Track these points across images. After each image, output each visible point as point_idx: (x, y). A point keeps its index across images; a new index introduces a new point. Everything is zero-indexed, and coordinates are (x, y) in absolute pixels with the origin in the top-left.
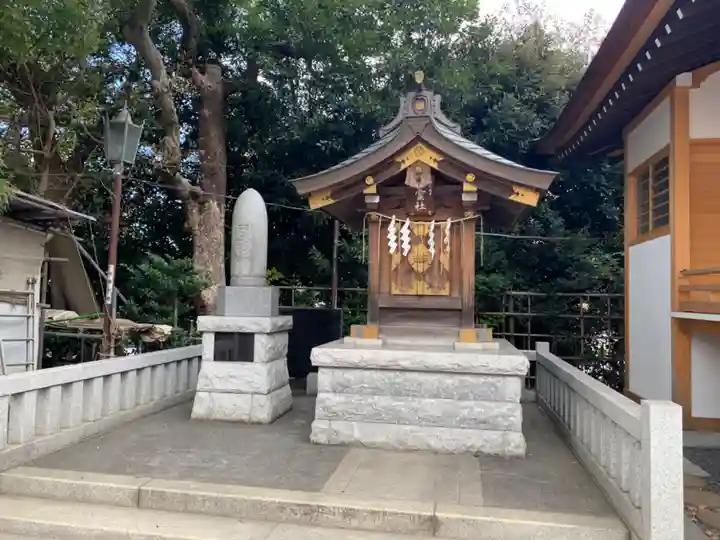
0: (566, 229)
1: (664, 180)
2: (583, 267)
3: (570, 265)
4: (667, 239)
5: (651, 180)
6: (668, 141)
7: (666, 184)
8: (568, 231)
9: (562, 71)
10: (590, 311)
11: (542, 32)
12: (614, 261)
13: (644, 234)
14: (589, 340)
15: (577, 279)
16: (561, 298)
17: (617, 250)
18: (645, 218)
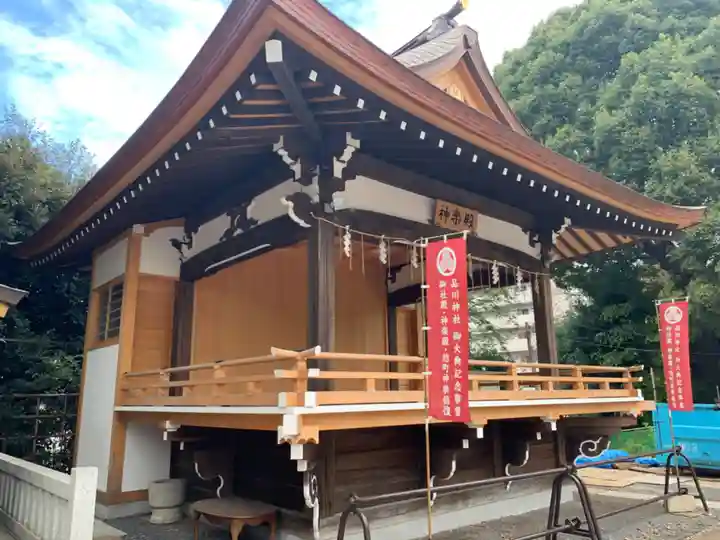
0: (31, 330)
1: (118, 300)
2: (45, 369)
3: (32, 367)
4: (117, 347)
5: (109, 307)
6: (123, 271)
7: (120, 304)
8: (33, 333)
9: (44, 186)
10: (48, 412)
11: (28, 146)
12: (75, 363)
13: (101, 341)
14: (43, 440)
15: (37, 380)
16: (18, 399)
17: (78, 353)
18: (103, 328)
